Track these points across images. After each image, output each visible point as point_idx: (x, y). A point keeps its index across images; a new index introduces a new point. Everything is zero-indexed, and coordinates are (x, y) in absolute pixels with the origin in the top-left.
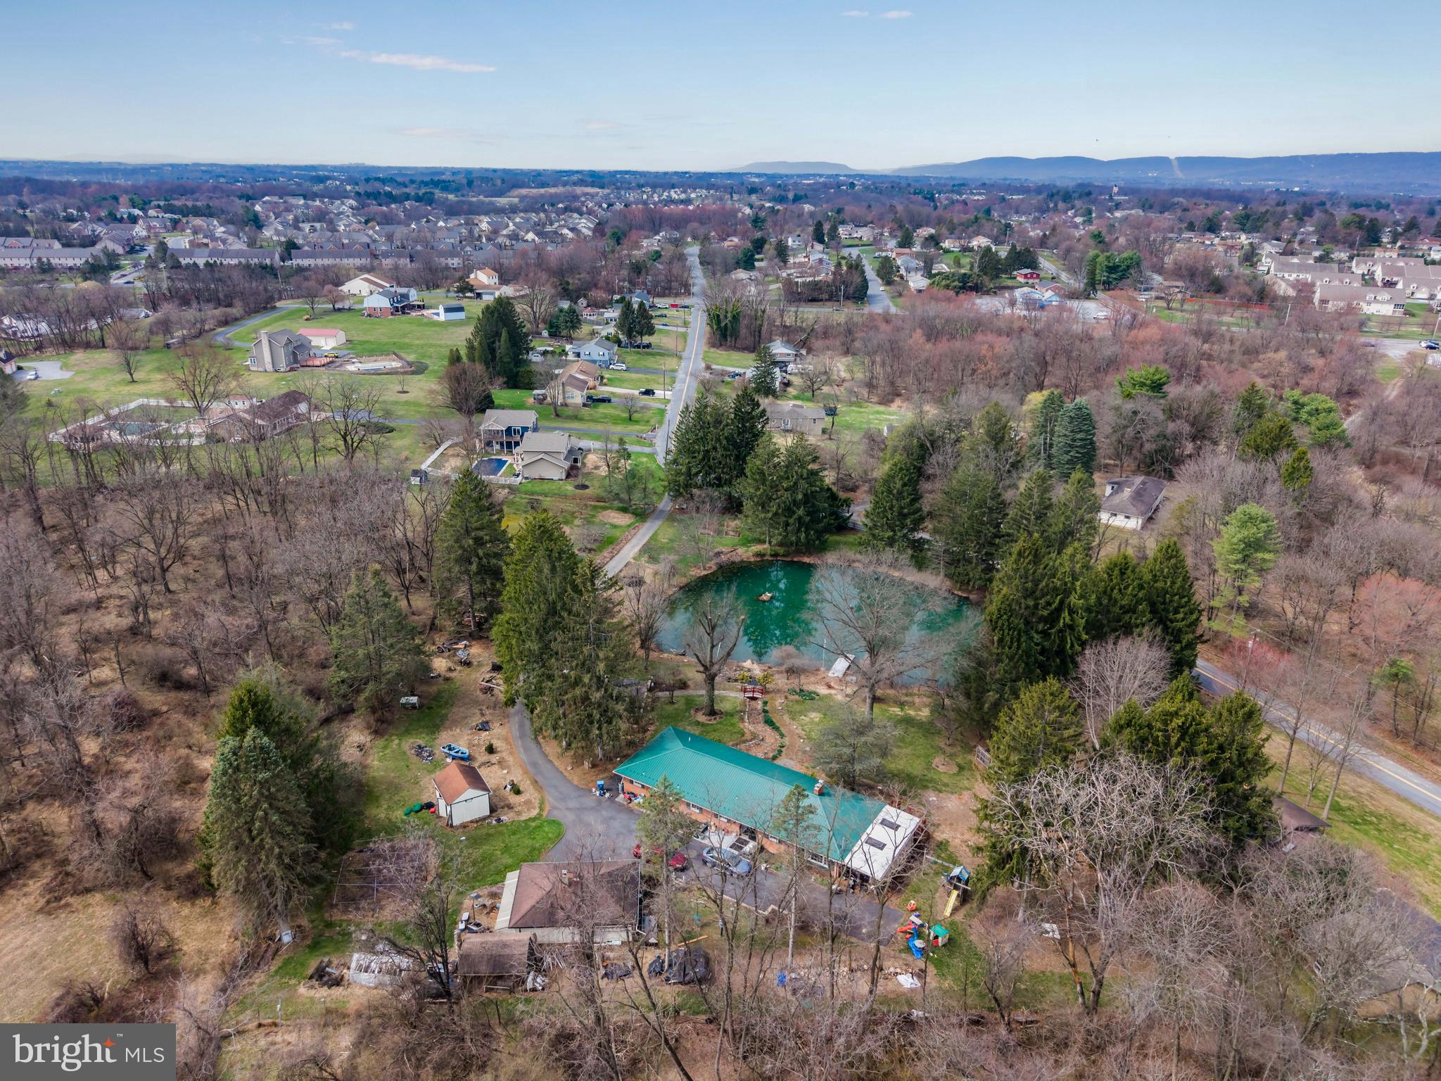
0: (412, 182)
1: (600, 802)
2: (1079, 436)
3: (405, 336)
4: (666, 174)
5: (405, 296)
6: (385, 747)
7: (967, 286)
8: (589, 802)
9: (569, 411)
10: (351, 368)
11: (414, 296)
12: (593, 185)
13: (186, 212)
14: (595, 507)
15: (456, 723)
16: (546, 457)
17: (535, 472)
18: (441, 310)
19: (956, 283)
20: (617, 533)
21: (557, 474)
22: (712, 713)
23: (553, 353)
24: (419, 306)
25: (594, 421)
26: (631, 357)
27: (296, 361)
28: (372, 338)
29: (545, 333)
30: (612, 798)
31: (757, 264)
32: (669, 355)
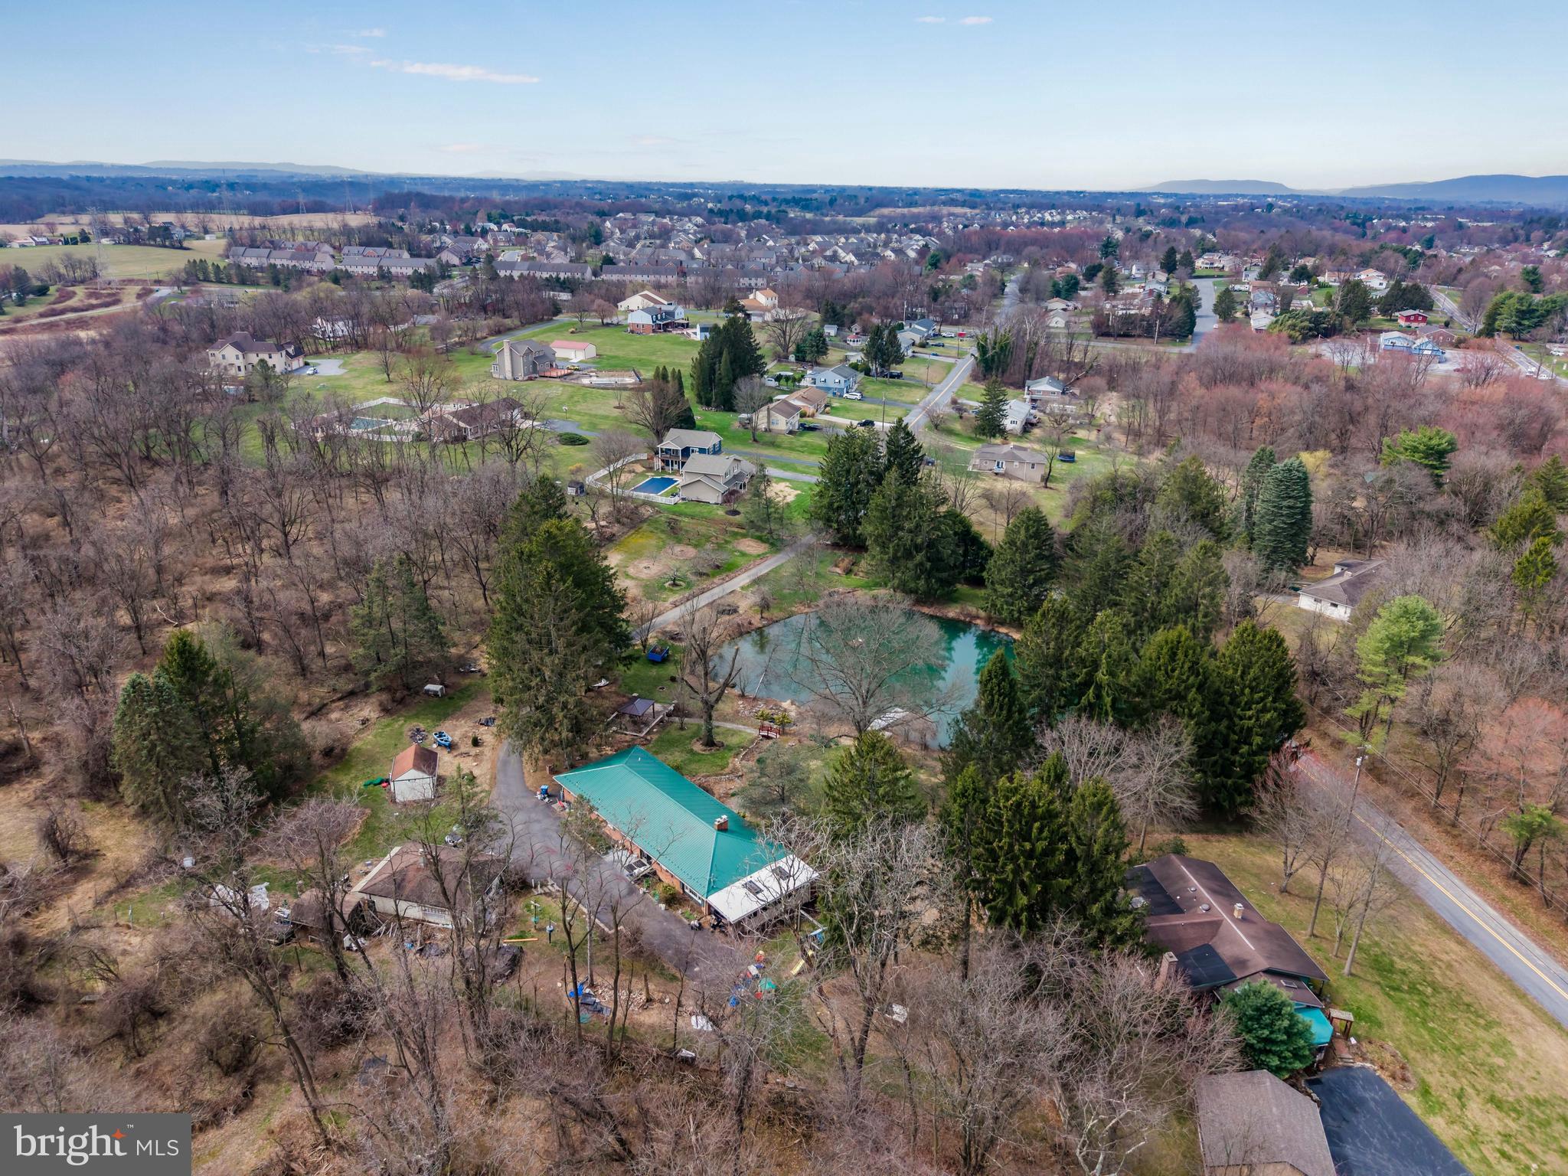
0: (774, 199)
1: (536, 805)
2: (1285, 503)
3: (654, 353)
4: (1058, 193)
5: (671, 314)
6: (388, 725)
7: (1320, 328)
8: (529, 803)
9: (768, 437)
10: (586, 381)
11: (680, 313)
12: (963, 204)
13: (535, 227)
14: (735, 534)
15: (466, 715)
16: (704, 479)
17: (693, 494)
18: (698, 330)
19: (1306, 323)
20: (741, 561)
21: (714, 498)
22: (710, 743)
23: (787, 378)
24: (683, 325)
25: (792, 449)
26: (873, 387)
27: (535, 371)
28: (621, 353)
29: (792, 358)
30: (548, 805)
31: (1083, 293)
32: (917, 387)
